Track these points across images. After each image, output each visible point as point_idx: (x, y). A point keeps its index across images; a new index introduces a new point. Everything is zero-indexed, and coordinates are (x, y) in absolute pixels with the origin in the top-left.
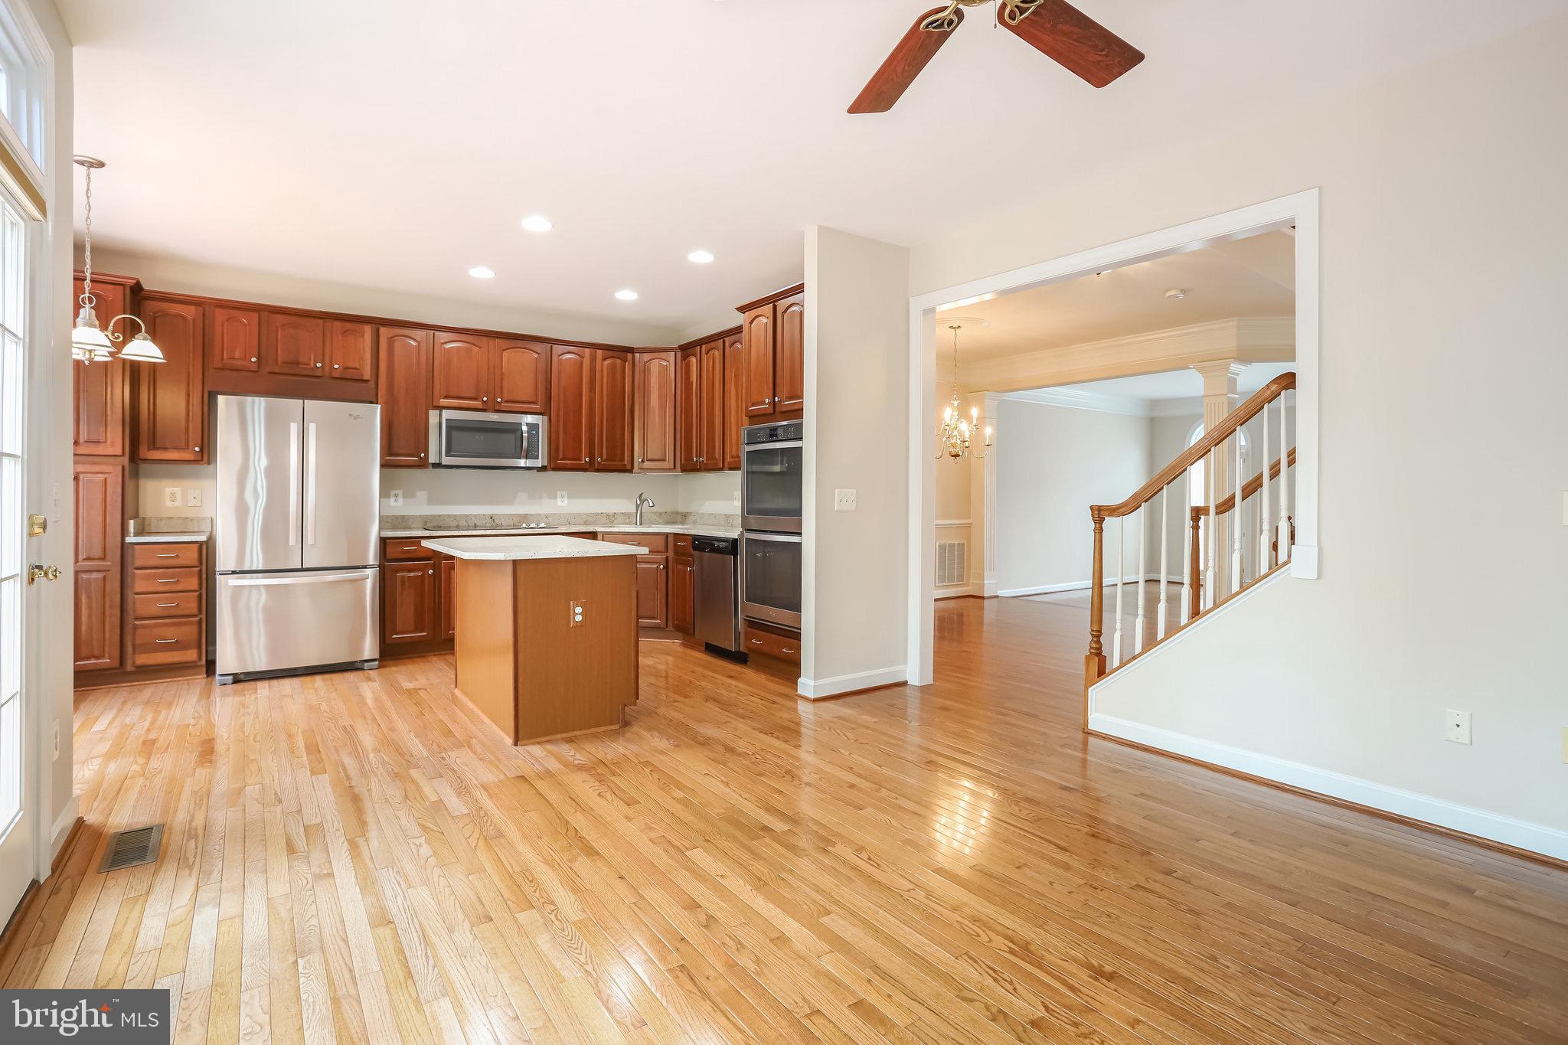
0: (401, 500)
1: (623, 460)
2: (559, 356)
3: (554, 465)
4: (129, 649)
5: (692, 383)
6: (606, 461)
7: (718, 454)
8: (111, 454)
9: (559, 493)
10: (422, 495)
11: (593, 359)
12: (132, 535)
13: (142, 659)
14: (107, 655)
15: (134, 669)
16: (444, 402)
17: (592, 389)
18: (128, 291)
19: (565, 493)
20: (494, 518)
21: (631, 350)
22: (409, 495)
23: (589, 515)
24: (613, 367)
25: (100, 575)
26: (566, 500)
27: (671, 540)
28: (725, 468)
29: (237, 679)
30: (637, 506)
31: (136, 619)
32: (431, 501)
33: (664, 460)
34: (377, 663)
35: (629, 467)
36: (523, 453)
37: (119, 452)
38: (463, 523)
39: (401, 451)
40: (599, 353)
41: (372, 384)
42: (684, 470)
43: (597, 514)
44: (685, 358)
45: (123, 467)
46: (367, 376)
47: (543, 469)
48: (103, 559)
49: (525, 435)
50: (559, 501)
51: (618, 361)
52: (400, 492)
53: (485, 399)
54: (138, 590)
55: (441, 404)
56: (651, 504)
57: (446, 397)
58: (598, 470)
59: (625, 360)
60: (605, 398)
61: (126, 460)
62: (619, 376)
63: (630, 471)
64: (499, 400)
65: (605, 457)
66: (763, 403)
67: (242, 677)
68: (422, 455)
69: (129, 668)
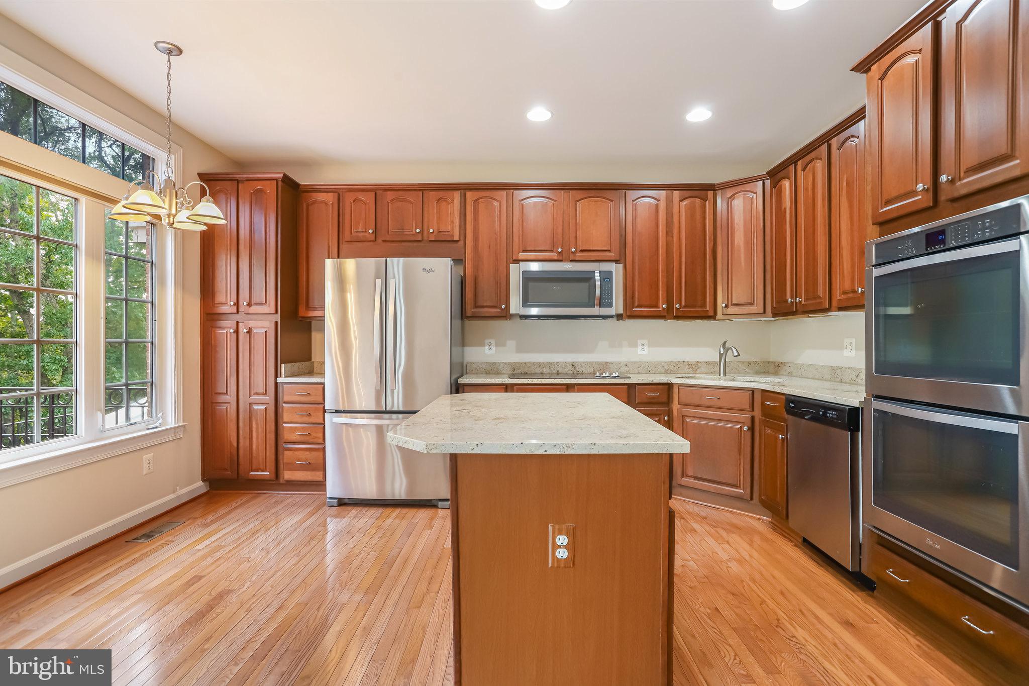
0: (493, 348)
1: (704, 305)
2: (633, 201)
3: (629, 314)
4: (282, 466)
5: (785, 209)
6: (685, 307)
7: (822, 290)
8: (268, 312)
9: (639, 342)
10: (511, 344)
11: (670, 201)
12: (283, 376)
13: (288, 475)
14: (268, 470)
15: (285, 482)
16: (522, 255)
17: (669, 232)
18: (280, 183)
19: (645, 342)
20: (576, 365)
21: (712, 187)
22: (500, 344)
23: (670, 364)
24: (691, 210)
25: (263, 407)
26: (646, 348)
27: (758, 397)
28: (833, 308)
29: (342, 503)
30: (721, 355)
31: (285, 443)
32: (519, 350)
33: (751, 304)
34: (449, 503)
35: (711, 313)
36: (597, 302)
37: (274, 311)
38: (546, 370)
39: (485, 304)
40: (676, 194)
41: (461, 243)
42: (776, 314)
43: (679, 363)
44: (775, 184)
45: (276, 323)
46: (456, 238)
47: (619, 317)
48: (265, 394)
49: (598, 283)
50: (639, 350)
51: (698, 200)
52: (493, 341)
53: (560, 250)
54: (285, 420)
55: (520, 258)
56: (736, 354)
57: (525, 251)
58: (677, 317)
59: (705, 199)
60: (683, 242)
61: (278, 317)
62: (698, 216)
63: (713, 317)
64: (573, 250)
65: (684, 303)
66: (914, 193)
67: (346, 501)
68: (503, 306)
69: (282, 481)
